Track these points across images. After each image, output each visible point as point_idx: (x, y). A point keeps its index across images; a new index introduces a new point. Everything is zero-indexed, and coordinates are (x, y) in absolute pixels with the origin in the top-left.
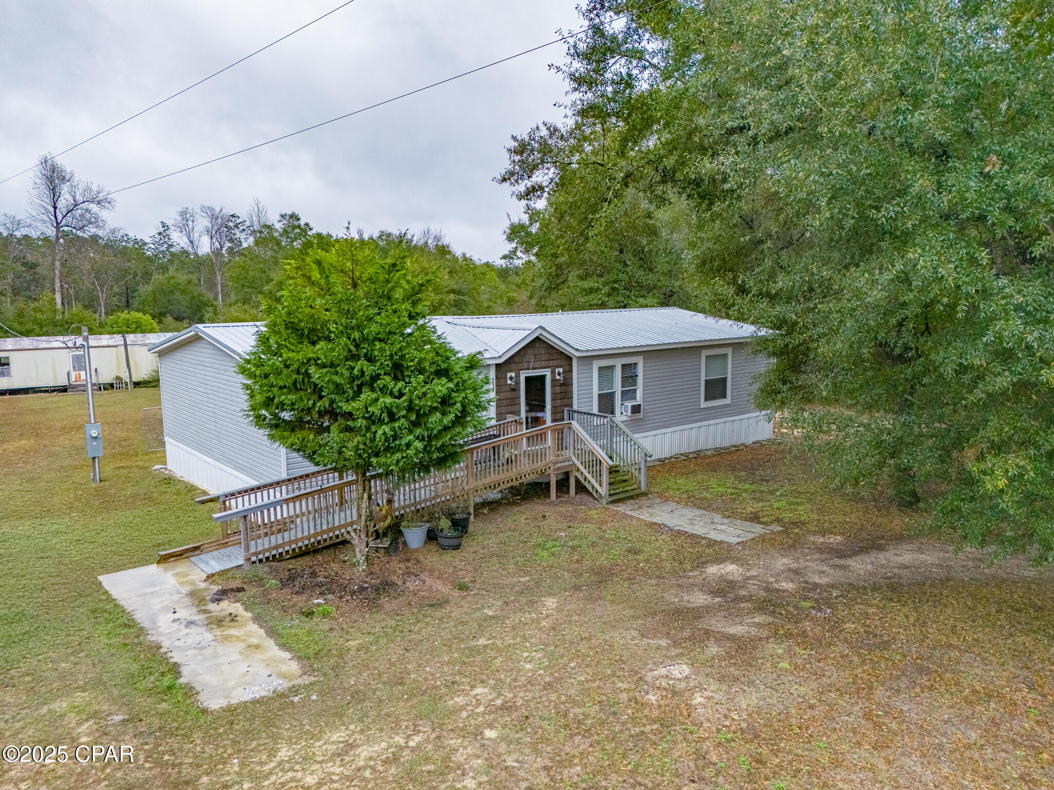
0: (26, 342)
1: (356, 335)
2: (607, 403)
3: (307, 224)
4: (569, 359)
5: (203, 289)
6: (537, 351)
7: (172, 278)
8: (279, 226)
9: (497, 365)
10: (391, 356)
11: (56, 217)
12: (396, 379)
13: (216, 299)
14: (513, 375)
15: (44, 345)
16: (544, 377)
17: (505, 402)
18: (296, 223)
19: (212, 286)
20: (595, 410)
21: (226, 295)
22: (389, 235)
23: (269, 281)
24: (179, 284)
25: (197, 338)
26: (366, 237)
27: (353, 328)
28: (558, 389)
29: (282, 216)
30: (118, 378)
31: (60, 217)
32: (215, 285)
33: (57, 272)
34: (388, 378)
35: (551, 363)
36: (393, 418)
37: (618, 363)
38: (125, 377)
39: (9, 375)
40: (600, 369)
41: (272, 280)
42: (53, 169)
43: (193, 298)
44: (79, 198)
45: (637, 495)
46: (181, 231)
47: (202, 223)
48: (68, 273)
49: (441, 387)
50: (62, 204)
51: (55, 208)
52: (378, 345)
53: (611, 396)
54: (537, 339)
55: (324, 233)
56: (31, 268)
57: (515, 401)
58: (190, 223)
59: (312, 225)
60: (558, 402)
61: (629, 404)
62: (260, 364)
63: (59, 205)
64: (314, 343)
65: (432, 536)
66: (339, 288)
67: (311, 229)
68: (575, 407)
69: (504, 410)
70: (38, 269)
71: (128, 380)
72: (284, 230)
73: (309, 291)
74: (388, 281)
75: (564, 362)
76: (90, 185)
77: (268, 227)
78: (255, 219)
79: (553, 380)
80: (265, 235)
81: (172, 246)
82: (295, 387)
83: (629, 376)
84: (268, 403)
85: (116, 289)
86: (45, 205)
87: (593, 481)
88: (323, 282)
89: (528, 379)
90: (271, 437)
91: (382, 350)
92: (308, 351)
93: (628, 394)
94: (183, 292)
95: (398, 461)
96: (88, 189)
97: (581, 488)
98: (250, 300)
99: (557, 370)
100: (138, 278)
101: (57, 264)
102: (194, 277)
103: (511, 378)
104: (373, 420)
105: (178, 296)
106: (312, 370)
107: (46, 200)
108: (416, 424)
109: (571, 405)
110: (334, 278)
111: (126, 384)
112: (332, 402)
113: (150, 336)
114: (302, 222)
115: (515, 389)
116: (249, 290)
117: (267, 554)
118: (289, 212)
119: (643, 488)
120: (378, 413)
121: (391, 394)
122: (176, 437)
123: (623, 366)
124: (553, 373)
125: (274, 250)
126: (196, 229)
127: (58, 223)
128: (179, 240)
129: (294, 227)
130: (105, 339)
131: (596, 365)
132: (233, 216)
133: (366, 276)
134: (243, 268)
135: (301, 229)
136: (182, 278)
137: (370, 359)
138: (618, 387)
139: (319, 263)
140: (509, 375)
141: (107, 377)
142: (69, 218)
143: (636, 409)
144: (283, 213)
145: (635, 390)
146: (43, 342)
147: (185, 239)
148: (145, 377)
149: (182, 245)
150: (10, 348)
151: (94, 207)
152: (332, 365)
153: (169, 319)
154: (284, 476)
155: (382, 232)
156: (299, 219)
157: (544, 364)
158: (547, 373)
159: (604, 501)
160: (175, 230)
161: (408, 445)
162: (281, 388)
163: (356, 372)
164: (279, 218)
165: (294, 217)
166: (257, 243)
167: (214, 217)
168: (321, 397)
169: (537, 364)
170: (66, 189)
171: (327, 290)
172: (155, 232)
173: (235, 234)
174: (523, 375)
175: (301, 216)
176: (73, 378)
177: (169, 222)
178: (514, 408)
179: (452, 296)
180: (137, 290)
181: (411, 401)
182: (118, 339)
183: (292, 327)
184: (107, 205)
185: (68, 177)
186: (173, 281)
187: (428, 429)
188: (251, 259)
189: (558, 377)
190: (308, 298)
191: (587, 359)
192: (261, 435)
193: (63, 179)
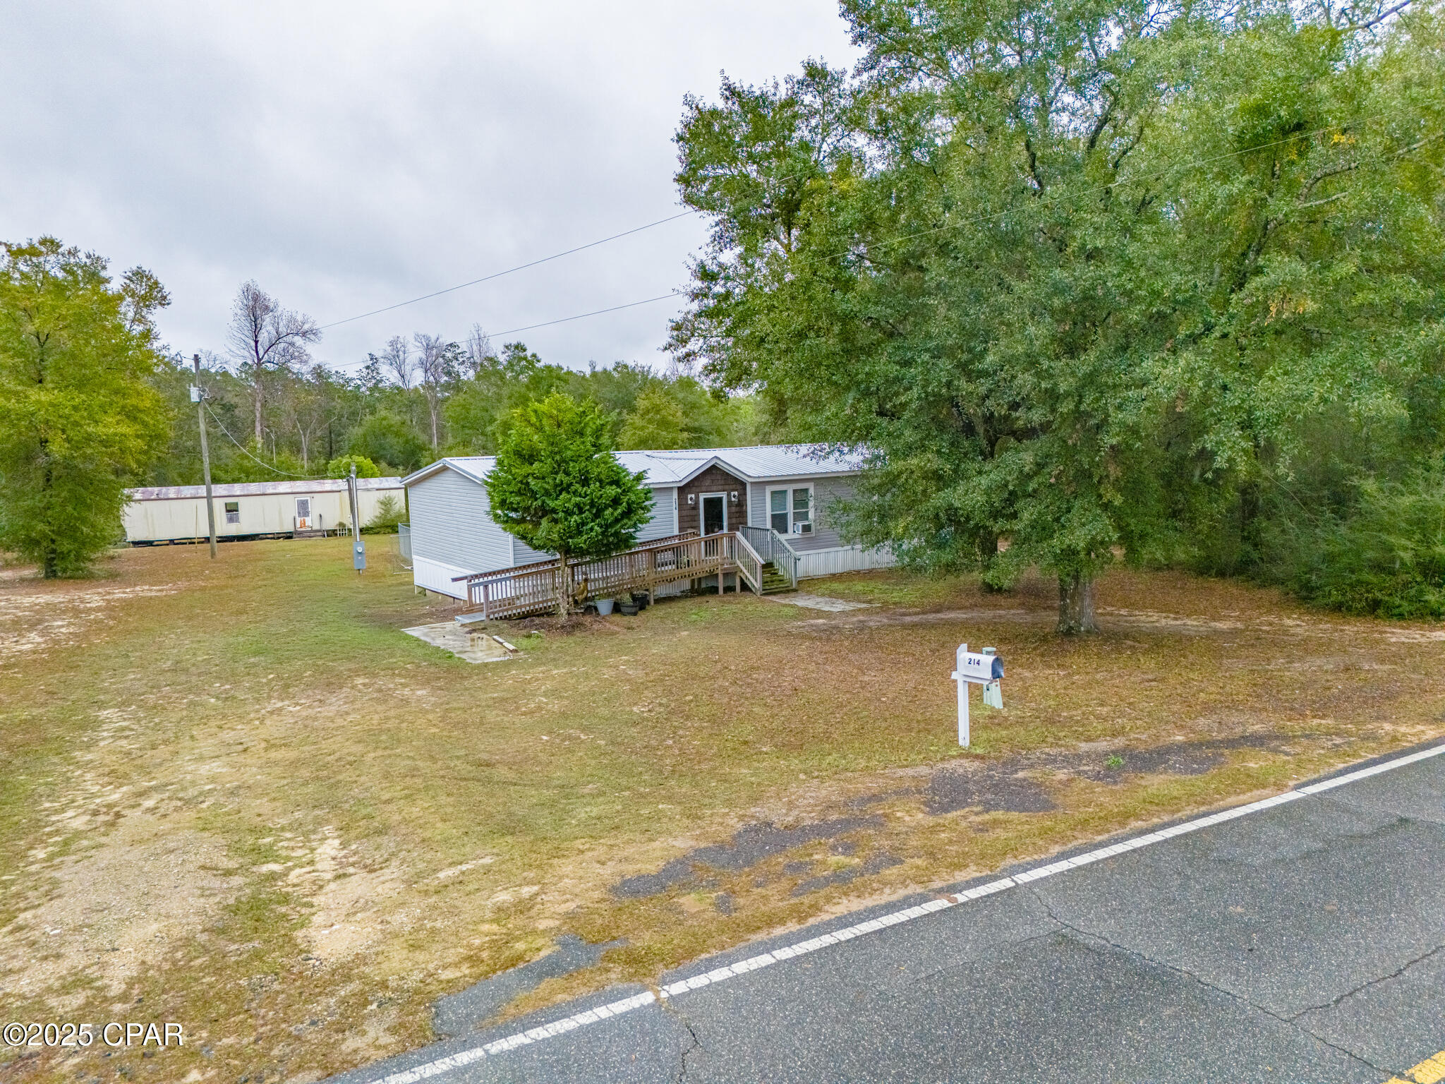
0: (254, 487)
1: (558, 457)
2: (780, 522)
3: (534, 356)
4: (743, 484)
5: (416, 431)
6: (713, 477)
7: (384, 419)
8: (502, 358)
9: (679, 488)
10: (580, 471)
11: (257, 352)
12: (583, 486)
13: (431, 442)
14: (693, 496)
15: (271, 491)
16: (720, 500)
17: (686, 519)
18: (522, 354)
19: (426, 427)
20: (769, 526)
21: (442, 437)
22: (626, 366)
23: (492, 420)
24: (392, 426)
25: (445, 469)
26: (599, 369)
27: (556, 453)
28: (734, 509)
29: (507, 347)
30: (341, 524)
31: (261, 352)
32: (430, 426)
33: (258, 415)
34: (577, 485)
35: (727, 487)
36: (581, 511)
37: (790, 489)
38: (348, 521)
39: (237, 521)
40: (773, 493)
41: (495, 420)
42: (256, 297)
43: (407, 442)
44: (282, 329)
45: (788, 591)
46: (391, 364)
47: (415, 353)
48: (270, 415)
49: (612, 491)
50: (264, 337)
51: (256, 342)
52: (572, 464)
53: (784, 517)
54: (714, 467)
55: (554, 364)
56: (229, 410)
57: (695, 518)
58: (401, 353)
59: (539, 356)
60: (734, 521)
61: (800, 524)
62: (497, 478)
63: (260, 339)
64: (532, 464)
65: (617, 608)
66: (547, 428)
67: (539, 361)
68: (750, 524)
69: (686, 525)
70: (237, 411)
71: (352, 527)
72: (509, 362)
73: (529, 430)
74: (580, 423)
75: (739, 487)
76: (294, 314)
77: (490, 359)
78: (475, 348)
79: (729, 502)
80: (487, 368)
81: (381, 381)
82: (519, 493)
83: (801, 500)
84: (503, 503)
85: (319, 433)
86: (246, 339)
87: (751, 578)
88: (538, 424)
89: (706, 501)
90: (505, 529)
91: (574, 467)
92: (527, 469)
93: (798, 517)
94: (397, 434)
95: (585, 541)
96: (292, 320)
97: (745, 587)
98: (470, 442)
99: (732, 493)
100: (344, 420)
101: (258, 405)
102: (407, 417)
103: (691, 499)
104: (568, 513)
105: (391, 439)
106: (530, 480)
107: (246, 333)
108: (597, 516)
109: (746, 523)
110: (545, 421)
111: (350, 530)
112: (543, 502)
113: (372, 480)
114: (529, 353)
115: (695, 507)
116: (470, 431)
117: (501, 614)
118: (514, 342)
119: (794, 586)
120: (571, 507)
121: (580, 496)
122: (423, 554)
123: (795, 491)
124: (729, 495)
125: (497, 386)
126: (407, 361)
127: (259, 360)
128: (389, 375)
129: (521, 359)
130: (328, 485)
131: (769, 489)
132: (451, 345)
133: (566, 419)
134: (464, 407)
135: (527, 361)
136: (395, 419)
137: (567, 473)
138: (790, 510)
139: (535, 411)
140: (689, 496)
141: (330, 524)
142: (271, 353)
143: (807, 529)
144: (508, 343)
145: (807, 512)
146: (269, 487)
147: (396, 373)
148: (368, 524)
149: (393, 380)
150: (238, 493)
151: (298, 340)
152: (543, 478)
153: (384, 465)
154: (512, 565)
155: (618, 363)
156: (525, 350)
157: (720, 487)
158: (724, 495)
159: (759, 594)
160: (384, 363)
161: (592, 529)
162: (511, 493)
163: (557, 481)
164: (502, 349)
165: (520, 347)
166: (478, 378)
167: (428, 348)
168: (536, 499)
169: (714, 488)
170: (268, 320)
171: (540, 429)
172: (362, 366)
173: (453, 367)
174: (702, 497)
175: (527, 346)
176: (298, 525)
177: (378, 354)
178: (694, 524)
179: (685, 435)
180: (342, 434)
181: (592, 500)
182: (342, 484)
183: (518, 454)
184: (312, 337)
185: (271, 306)
186: (384, 423)
187: (605, 519)
188: (471, 396)
189: (733, 499)
190: (528, 435)
191: (761, 484)
192: (497, 527)
193: (267, 309)
